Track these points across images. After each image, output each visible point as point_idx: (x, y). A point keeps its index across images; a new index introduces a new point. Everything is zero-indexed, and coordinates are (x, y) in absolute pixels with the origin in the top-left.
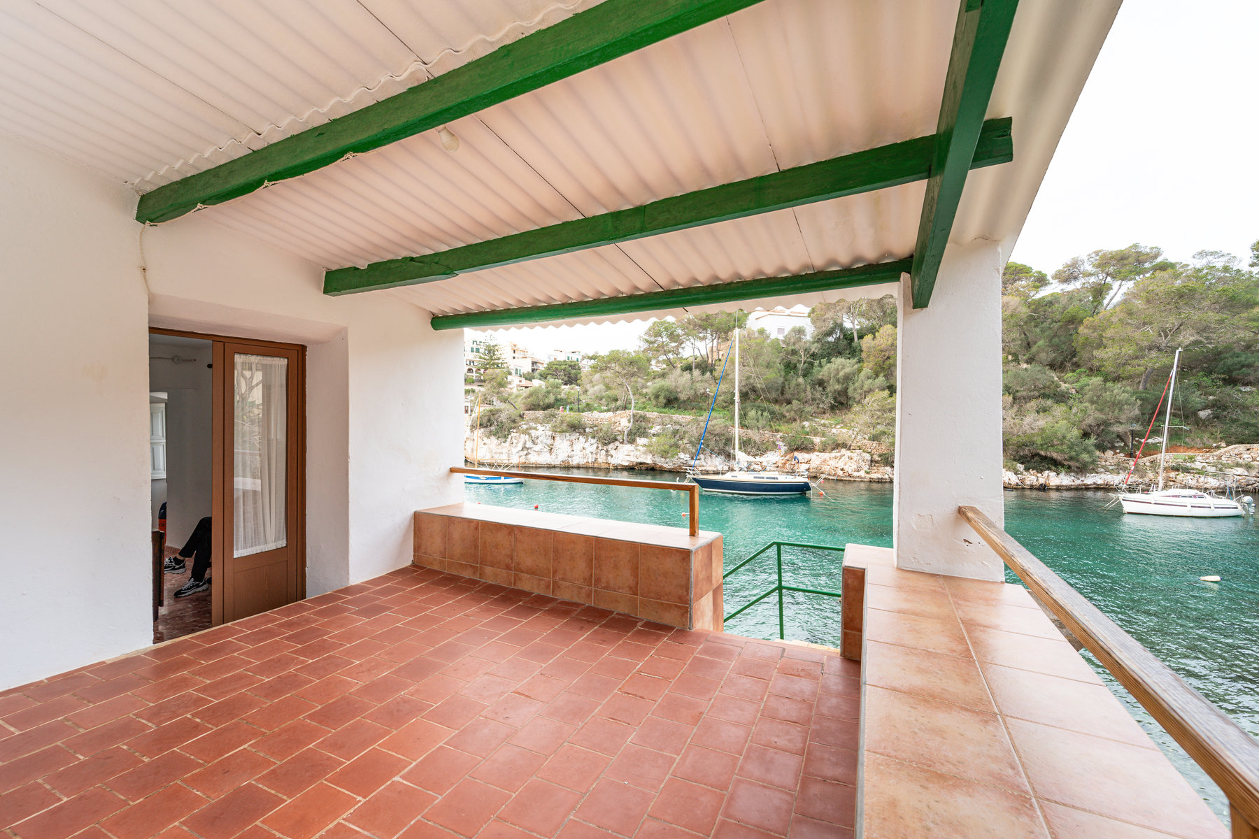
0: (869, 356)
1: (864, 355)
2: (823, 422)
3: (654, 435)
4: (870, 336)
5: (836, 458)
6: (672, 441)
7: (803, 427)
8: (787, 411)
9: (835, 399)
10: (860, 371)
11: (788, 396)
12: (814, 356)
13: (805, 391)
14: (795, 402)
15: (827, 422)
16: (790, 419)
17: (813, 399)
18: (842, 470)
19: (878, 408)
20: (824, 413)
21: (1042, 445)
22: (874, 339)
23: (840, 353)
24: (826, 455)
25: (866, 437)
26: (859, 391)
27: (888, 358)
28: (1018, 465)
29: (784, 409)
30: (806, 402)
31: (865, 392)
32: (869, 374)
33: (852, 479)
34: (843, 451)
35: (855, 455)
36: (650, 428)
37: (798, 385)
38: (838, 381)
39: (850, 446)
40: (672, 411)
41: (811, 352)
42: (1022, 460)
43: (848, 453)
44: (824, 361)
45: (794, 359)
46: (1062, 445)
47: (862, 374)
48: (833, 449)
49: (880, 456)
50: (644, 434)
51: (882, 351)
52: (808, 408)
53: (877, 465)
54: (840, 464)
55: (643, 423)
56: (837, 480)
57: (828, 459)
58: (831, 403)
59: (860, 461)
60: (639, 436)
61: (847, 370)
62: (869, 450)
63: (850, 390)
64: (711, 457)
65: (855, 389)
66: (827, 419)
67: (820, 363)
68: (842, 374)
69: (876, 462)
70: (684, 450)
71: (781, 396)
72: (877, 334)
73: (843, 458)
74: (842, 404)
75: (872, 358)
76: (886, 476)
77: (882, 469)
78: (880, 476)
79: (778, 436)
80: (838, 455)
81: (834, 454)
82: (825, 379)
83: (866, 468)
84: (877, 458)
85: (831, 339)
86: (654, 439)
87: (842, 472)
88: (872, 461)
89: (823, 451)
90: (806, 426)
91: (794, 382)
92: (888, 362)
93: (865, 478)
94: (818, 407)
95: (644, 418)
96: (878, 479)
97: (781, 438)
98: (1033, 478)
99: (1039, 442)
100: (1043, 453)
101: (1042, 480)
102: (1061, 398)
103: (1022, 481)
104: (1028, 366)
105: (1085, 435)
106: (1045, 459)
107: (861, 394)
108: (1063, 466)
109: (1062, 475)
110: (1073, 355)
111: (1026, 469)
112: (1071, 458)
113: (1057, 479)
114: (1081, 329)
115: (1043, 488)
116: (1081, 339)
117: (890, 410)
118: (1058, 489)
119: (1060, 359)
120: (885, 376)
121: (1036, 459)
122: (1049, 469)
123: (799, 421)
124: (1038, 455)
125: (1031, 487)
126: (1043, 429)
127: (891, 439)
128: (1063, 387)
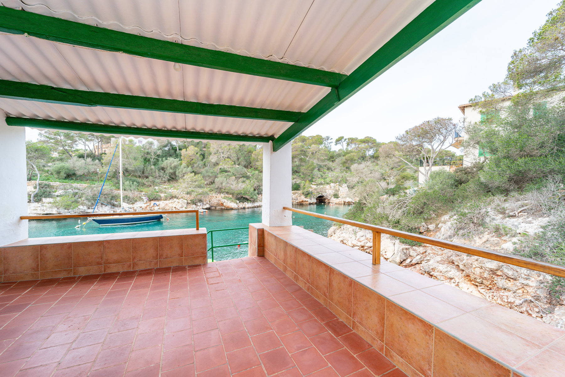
0: (184, 158)
1: (182, 157)
2: (164, 187)
3: (58, 196)
4: (185, 150)
5: (172, 203)
6: (73, 199)
7: (155, 189)
8: (147, 182)
9: (170, 176)
10: (181, 164)
11: (146, 174)
12: (158, 156)
13: (155, 172)
14: (150, 177)
15: (166, 187)
16: (148, 185)
17: (160, 176)
18: (175, 208)
19: (190, 180)
20: (165, 183)
22: (186, 151)
23: (171, 156)
24: (167, 202)
25: (184, 193)
26: (181, 173)
27: (192, 160)
28: (238, 201)
29: (145, 181)
30: (156, 177)
31: (183, 173)
32: (185, 166)
34: (175, 199)
35: (180, 201)
36: (55, 192)
37: (151, 169)
38: (171, 168)
39: (178, 197)
40: (72, 181)
41: (157, 154)
42: (238, 199)
43: (177, 200)
44: (164, 159)
45: (149, 156)
46: (249, 193)
47: (182, 166)
48: (171, 199)
49: (191, 201)
50: (49, 195)
51: (190, 156)
52: (158, 181)
53: (189, 204)
54: (174, 205)
55: (48, 189)
57: (168, 203)
58: (168, 178)
59: (183, 203)
60: (45, 197)
61: (175, 163)
62: (186, 198)
63: (177, 173)
64: (102, 207)
65: (179, 172)
66: (167, 185)
67: (162, 159)
68: (173, 165)
70: (82, 204)
71: (143, 174)
72: (187, 149)
73: (175, 202)
74: (173, 178)
75: (186, 159)
76: (193, 209)
77: (192, 206)
78: (191, 209)
79: (142, 194)
80: (173, 201)
81: (171, 201)
82: (165, 167)
83: (185, 206)
84: (189, 202)
85: (166, 149)
86: (58, 199)
87: (175, 209)
88: (187, 203)
89: (166, 200)
90: (157, 189)
91: (149, 168)
93: (185, 210)
94: (162, 180)
95: (49, 186)
97: (144, 195)
98: (241, 205)
99: (243, 193)
100: (244, 196)
101: (244, 206)
102: (248, 178)
103: (238, 206)
104: (238, 166)
105: (255, 190)
106: (244, 198)
107: (182, 174)
108: (249, 200)
109: (249, 203)
110: (250, 163)
111: (240, 202)
112: (251, 198)
113: (247, 205)
114: (252, 155)
115: (244, 208)
116: (253, 158)
117: (195, 182)
118: (248, 208)
119: (247, 164)
120: (192, 167)
121: (242, 199)
122: (246, 202)
123: (152, 187)
124: (243, 197)
125: (241, 208)
126: (244, 188)
127: (196, 194)
128: (248, 174)
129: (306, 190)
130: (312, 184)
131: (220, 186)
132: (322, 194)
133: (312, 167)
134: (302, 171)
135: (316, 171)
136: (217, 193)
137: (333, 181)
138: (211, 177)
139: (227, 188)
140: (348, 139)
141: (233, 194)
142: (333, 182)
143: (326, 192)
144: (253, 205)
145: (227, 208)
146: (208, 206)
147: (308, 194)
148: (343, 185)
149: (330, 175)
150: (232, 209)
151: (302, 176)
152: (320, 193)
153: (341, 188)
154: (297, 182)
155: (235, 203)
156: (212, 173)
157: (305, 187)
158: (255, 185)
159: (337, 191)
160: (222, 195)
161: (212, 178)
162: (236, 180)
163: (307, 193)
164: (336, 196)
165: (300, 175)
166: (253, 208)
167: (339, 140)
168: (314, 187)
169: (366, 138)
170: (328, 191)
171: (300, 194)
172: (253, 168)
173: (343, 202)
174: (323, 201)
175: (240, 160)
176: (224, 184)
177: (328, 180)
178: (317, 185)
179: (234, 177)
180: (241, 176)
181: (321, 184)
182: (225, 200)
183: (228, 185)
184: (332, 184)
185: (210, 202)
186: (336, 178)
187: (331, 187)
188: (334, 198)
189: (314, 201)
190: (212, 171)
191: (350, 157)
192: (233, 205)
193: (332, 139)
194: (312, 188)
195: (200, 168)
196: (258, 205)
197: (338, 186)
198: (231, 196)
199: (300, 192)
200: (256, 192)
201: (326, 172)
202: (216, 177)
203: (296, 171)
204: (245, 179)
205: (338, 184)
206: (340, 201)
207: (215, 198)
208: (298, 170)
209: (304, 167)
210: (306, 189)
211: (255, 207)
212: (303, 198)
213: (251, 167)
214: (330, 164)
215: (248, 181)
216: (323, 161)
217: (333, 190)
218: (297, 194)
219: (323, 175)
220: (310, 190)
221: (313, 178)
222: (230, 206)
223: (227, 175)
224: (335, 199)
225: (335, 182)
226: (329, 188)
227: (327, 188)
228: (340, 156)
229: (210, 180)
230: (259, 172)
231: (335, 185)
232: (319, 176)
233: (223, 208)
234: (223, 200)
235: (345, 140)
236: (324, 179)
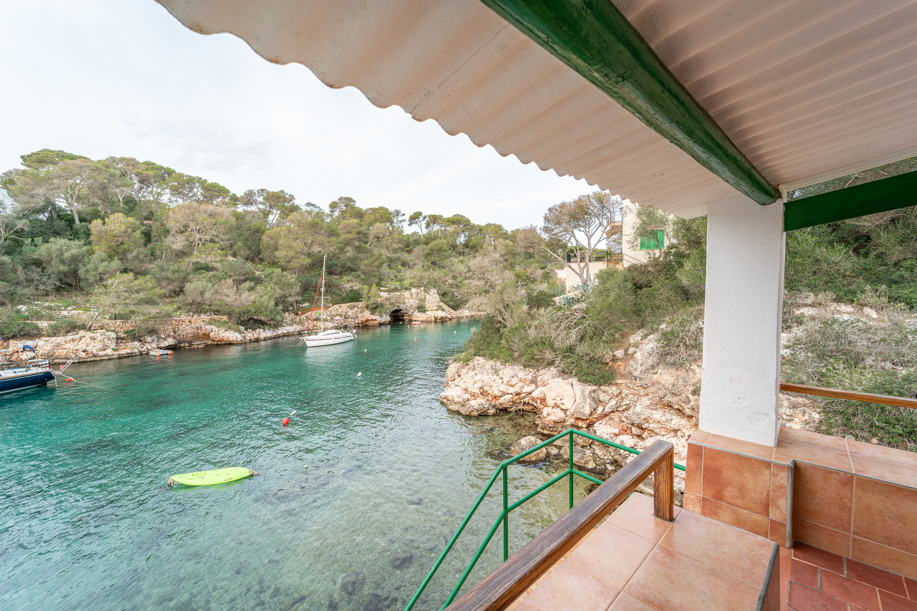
0: (100, 240)
1: (92, 238)
2: (46, 304)
4: (99, 221)
5: (73, 340)
7: (18, 312)
9: (60, 280)
10: (91, 253)
12: (20, 232)
13: (14, 270)
15: (52, 304)
17: (30, 281)
18: (84, 351)
19: (125, 289)
20: (47, 295)
21: (255, 312)
22: (104, 224)
23: (57, 234)
24: (60, 339)
25: (108, 316)
26: (93, 273)
27: (122, 243)
28: (241, 327)
30: (17, 283)
31: (100, 274)
32: (104, 257)
33: (98, 359)
34: (82, 332)
35: (98, 335)
38: (63, 262)
39: (91, 326)
41: (15, 229)
42: (243, 323)
43: (89, 334)
44: (38, 240)
46: (266, 311)
47: (94, 257)
48: (68, 332)
49: (126, 333)
51: (115, 236)
52: (20, 290)
53: (124, 341)
54: (81, 346)
56: (79, 363)
57: (63, 343)
58: (55, 285)
59: (106, 340)
61: (74, 251)
62: (113, 329)
63: (81, 272)
66: (52, 301)
67: (33, 241)
68: (67, 255)
69: (122, 339)
72: (106, 219)
73: (84, 339)
74: (70, 285)
75: (104, 242)
76: (136, 350)
77: (130, 344)
78: (129, 351)
80: (76, 337)
81: (70, 337)
82: (44, 259)
83: (113, 346)
84: (122, 335)
85: (43, 217)
87: (84, 354)
88: (117, 339)
89: (55, 335)
90: (23, 310)
92: (122, 247)
93: (113, 355)
94: (37, 289)
96: (128, 353)
98: (250, 335)
99: (253, 310)
100: (255, 318)
101: (256, 336)
102: (258, 281)
103: (244, 337)
104: (233, 259)
105: (276, 304)
106: (256, 321)
107: (95, 276)
108: (267, 324)
109: (266, 331)
110: (259, 253)
111: (246, 329)
112: (272, 319)
113: (264, 333)
114: (264, 238)
115: (257, 340)
116: (265, 244)
117: (138, 292)
118: (265, 339)
119: (252, 255)
120: (121, 259)
121: (250, 321)
122: (259, 327)
123: (9, 306)
124: (253, 319)
125: (251, 341)
126: (254, 302)
127: (142, 318)
128: (257, 273)
129: (372, 301)
130: (381, 291)
131: (199, 300)
132: (398, 307)
133: (380, 260)
134: (363, 267)
135: (385, 269)
136: (191, 313)
137: (415, 284)
138: (173, 281)
139: (216, 302)
140: (429, 216)
141: (229, 314)
142: (414, 287)
143: (404, 303)
144: (275, 333)
145: (219, 343)
146: (171, 341)
147: (375, 308)
148: (432, 290)
149: (408, 275)
150: (230, 344)
151: (363, 277)
152: (396, 304)
153: (428, 297)
154: (354, 288)
155: (235, 331)
156: (175, 272)
157: (369, 295)
158: (277, 295)
159: (424, 300)
160: (204, 317)
161: (175, 283)
162: (235, 288)
163: (375, 306)
164: (421, 309)
165: (359, 276)
166: (275, 338)
167: (414, 218)
168: (384, 295)
169: (454, 216)
170: (409, 300)
171: (361, 307)
172: (266, 263)
173: (433, 319)
174: (400, 318)
175: (236, 247)
176: (207, 295)
177: (406, 283)
178: (389, 291)
179: (230, 281)
180: (243, 278)
181: (396, 290)
182: (212, 327)
183: (218, 296)
184: (414, 290)
185: (175, 333)
186: (420, 280)
187: (412, 295)
188: (419, 312)
189: (387, 318)
190: (172, 268)
191: (436, 245)
192: (232, 335)
193: (404, 215)
194: (381, 297)
195: (142, 261)
196: (285, 332)
197: (423, 293)
198: (225, 318)
199: (360, 304)
200: (280, 307)
201: (400, 270)
202: (185, 280)
203: (350, 268)
204: (252, 284)
205: (422, 288)
206: (429, 316)
207: (188, 323)
208: (354, 266)
209: (366, 262)
210: (373, 298)
211: (279, 337)
212: (367, 315)
213: (262, 260)
214: (406, 256)
215: (259, 288)
216: (395, 251)
217: (416, 299)
218: (356, 309)
219: (397, 274)
220: (379, 300)
221: (381, 280)
222: (225, 339)
223: (214, 276)
224: (419, 315)
225: (418, 287)
226: (409, 296)
227: (406, 296)
228: (419, 244)
229: (171, 287)
230: (282, 271)
231: (419, 291)
232: (392, 276)
233: (209, 342)
234: (207, 327)
235: (425, 217)
236: (401, 280)
